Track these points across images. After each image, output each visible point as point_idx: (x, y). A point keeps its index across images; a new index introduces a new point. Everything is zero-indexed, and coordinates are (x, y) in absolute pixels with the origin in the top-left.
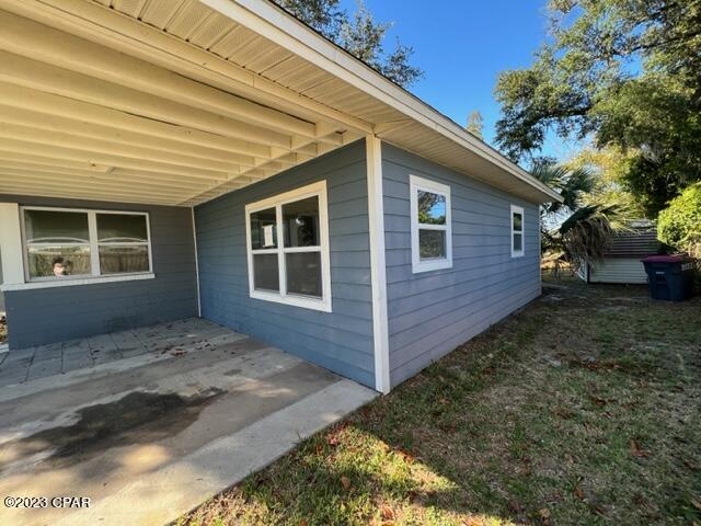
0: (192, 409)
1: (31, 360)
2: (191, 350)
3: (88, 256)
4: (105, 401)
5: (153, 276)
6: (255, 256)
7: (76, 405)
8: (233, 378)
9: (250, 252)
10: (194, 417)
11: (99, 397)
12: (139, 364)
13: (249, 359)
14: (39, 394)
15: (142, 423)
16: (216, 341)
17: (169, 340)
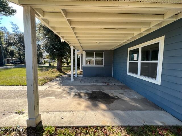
0: (112, 100)
1: (85, 79)
2: (111, 84)
3: (93, 61)
4: (96, 90)
5: (104, 66)
6: (130, 63)
7: (91, 89)
8: (122, 95)
9: (128, 62)
10: (112, 102)
11: (94, 89)
12: (101, 85)
13: (126, 91)
14: (86, 85)
15: (102, 98)
16: (117, 84)
17: (106, 81)
